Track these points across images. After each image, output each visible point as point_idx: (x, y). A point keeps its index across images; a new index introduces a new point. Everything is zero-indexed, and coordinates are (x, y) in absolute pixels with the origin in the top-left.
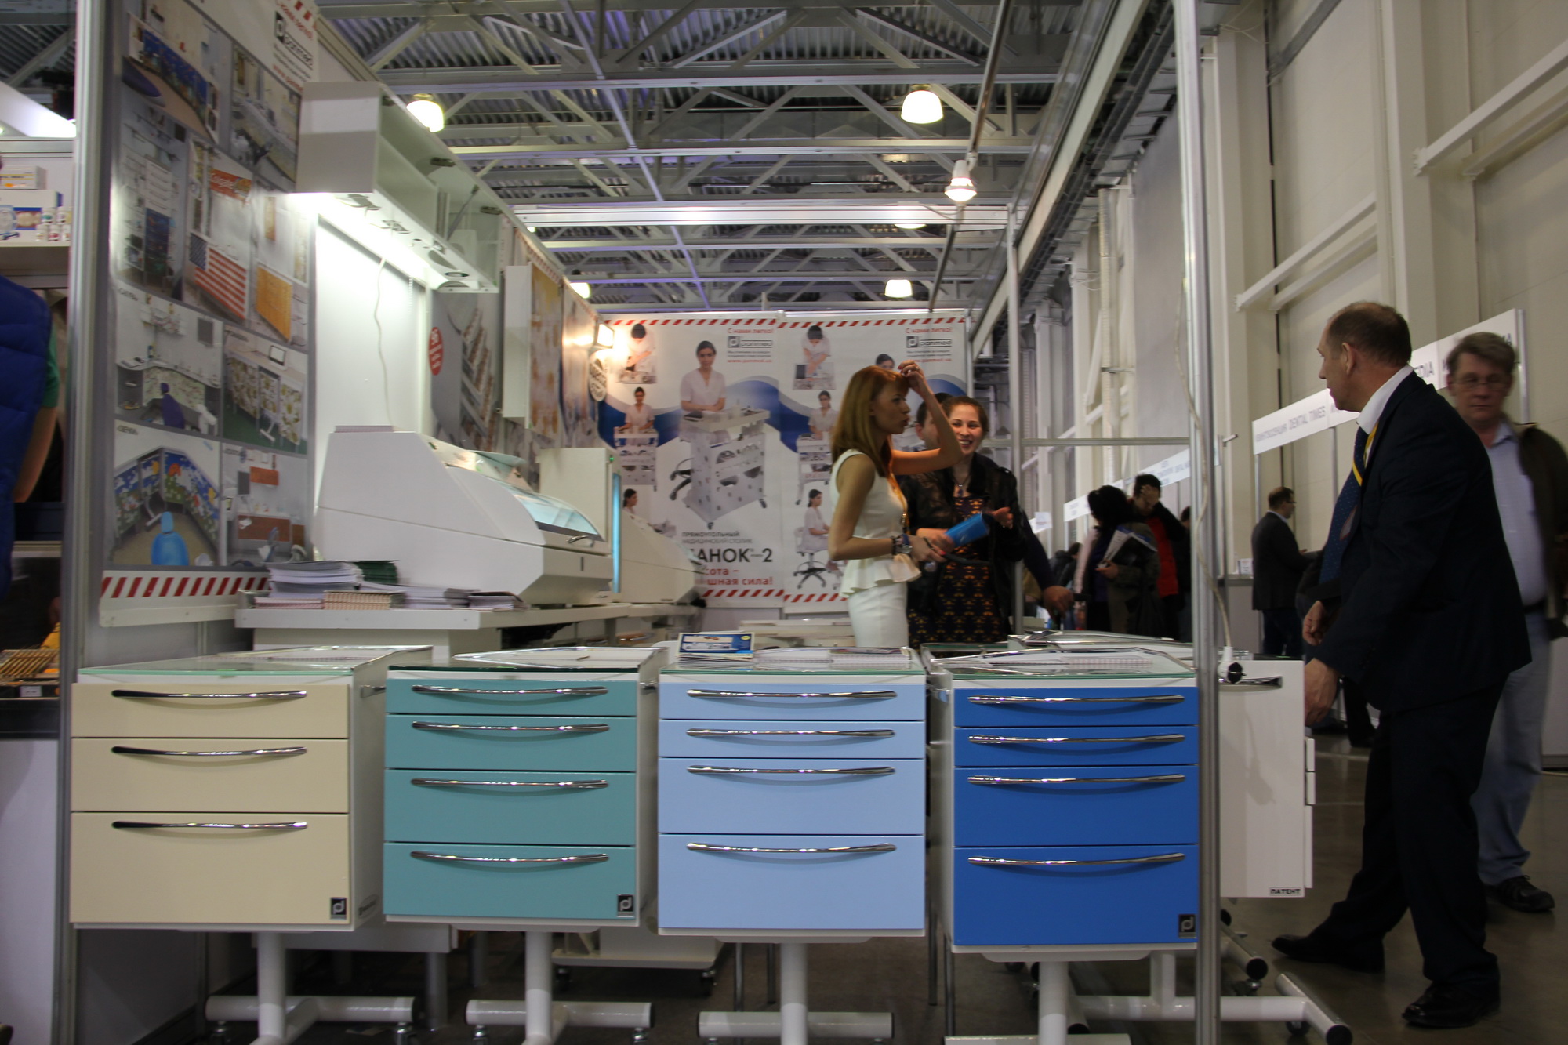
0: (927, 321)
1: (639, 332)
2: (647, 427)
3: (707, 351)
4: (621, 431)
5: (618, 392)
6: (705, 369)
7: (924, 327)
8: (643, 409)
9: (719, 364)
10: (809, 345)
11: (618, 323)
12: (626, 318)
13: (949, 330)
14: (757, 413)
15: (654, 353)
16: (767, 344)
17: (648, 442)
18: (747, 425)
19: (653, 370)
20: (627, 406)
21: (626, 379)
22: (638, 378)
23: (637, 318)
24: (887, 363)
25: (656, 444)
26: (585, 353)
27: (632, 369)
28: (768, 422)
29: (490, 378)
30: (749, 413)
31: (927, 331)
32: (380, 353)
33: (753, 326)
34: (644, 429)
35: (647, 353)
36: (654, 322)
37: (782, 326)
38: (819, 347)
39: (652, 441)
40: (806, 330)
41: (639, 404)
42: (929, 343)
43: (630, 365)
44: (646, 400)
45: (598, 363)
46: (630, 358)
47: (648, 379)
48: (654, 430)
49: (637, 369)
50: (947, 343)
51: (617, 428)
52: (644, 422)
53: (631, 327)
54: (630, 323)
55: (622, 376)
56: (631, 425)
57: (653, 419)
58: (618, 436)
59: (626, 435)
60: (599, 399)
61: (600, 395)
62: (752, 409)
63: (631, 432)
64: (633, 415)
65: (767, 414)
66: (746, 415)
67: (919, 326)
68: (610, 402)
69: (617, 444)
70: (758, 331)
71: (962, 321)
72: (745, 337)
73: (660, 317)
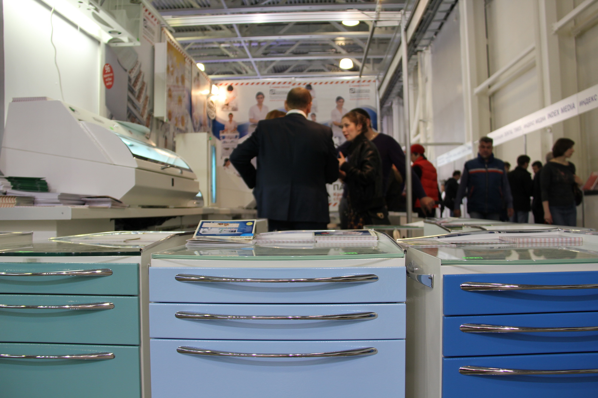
0: (359, 82)
1: (230, 88)
3: (260, 96)
4: (223, 132)
5: (221, 115)
6: (260, 104)
7: (357, 84)
8: (232, 122)
9: (266, 102)
11: (221, 85)
12: (225, 82)
13: (368, 85)
15: (237, 98)
17: (235, 137)
19: (237, 105)
20: (225, 121)
21: (225, 109)
22: (230, 109)
23: (229, 83)
24: (341, 100)
25: (238, 138)
26: (205, 98)
27: (227, 105)
29: (146, 98)
31: (359, 86)
32: (56, 63)
33: (281, 85)
34: (233, 131)
35: (234, 98)
36: (237, 84)
37: (294, 84)
39: (236, 137)
40: (305, 86)
41: (231, 120)
42: (360, 91)
43: (227, 103)
44: (234, 118)
45: (212, 102)
46: (226, 100)
47: (235, 109)
48: (237, 132)
49: (230, 105)
50: (368, 91)
51: (221, 131)
52: (233, 128)
53: (226, 87)
54: (226, 84)
55: (223, 108)
56: (227, 130)
57: (236, 126)
58: (221, 135)
59: (225, 134)
60: (213, 118)
61: (213, 116)
63: (227, 133)
64: (228, 125)
67: (356, 84)
68: (218, 120)
69: (221, 138)
70: (283, 87)
71: (374, 81)
72: (278, 90)
73: (240, 82)
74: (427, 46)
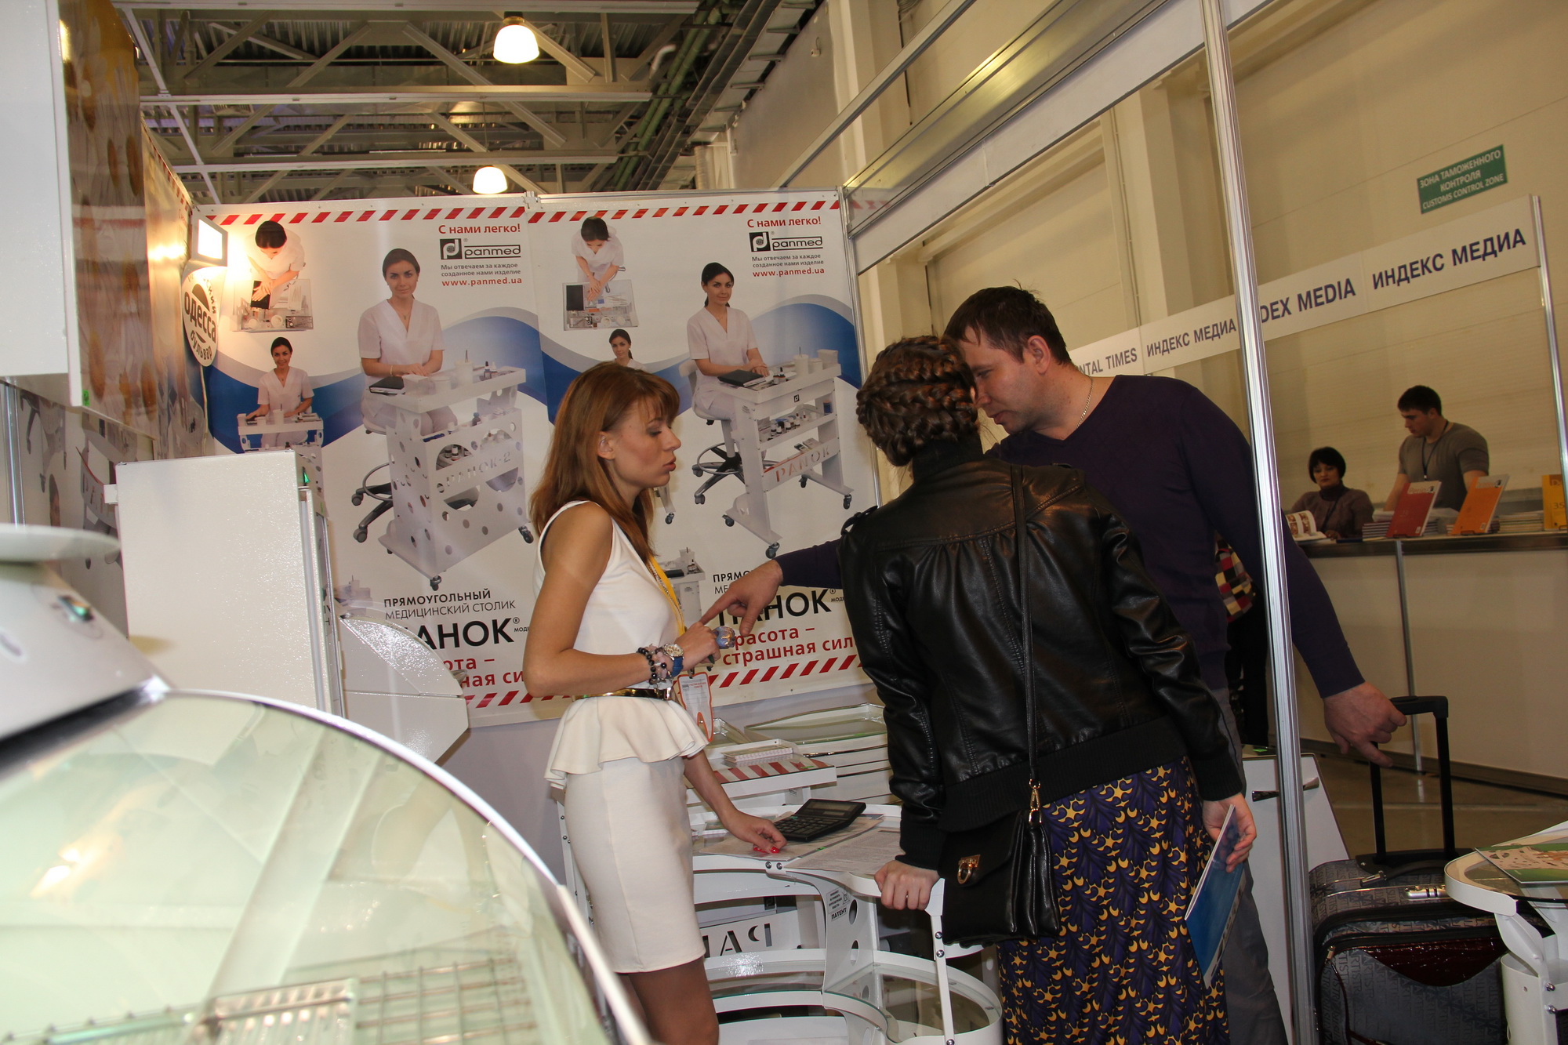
0: (781, 203)
1: (271, 236)
2: (301, 410)
3: (402, 266)
4: (251, 421)
5: (239, 349)
6: (402, 298)
7: (776, 214)
8: (290, 378)
9: (427, 289)
10: (586, 250)
11: (230, 220)
12: (245, 210)
13: (816, 221)
14: (503, 374)
15: (303, 274)
16: (514, 251)
17: (307, 437)
18: (487, 397)
19: (304, 306)
21: (252, 323)
22: (277, 321)
23: (267, 211)
24: (722, 278)
25: (319, 440)
26: (174, 274)
27: (264, 304)
28: (523, 388)
30: (488, 375)
31: (782, 220)
33: (483, 220)
34: (296, 414)
35: (291, 273)
36: (298, 218)
37: (537, 217)
38: (602, 254)
39: (311, 436)
40: (580, 224)
41: (282, 369)
43: (259, 296)
44: (294, 362)
45: (198, 291)
46: (257, 284)
47: (297, 322)
48: (314, 415)
49: (273, 303)
51: (242, 417)
52: (295, 402)
53: (255, 228)
54: (252, 220)
55: (245, 318)
56: (269, 408)
57: (309, 395)
58: (244, 430)
59: (261, 428)
60: (205, 363)
61: (206, 353)
62: (492, 368)
63: (270, 422)
64: (270, 388)
65: (520, 375)
66: (483, 378)
68: (222, 367)
69: (246, 447)
70: (493, 229)
71: (836, 206)
72: (471, 239)
73: (312, 208)
74: (722, 129)
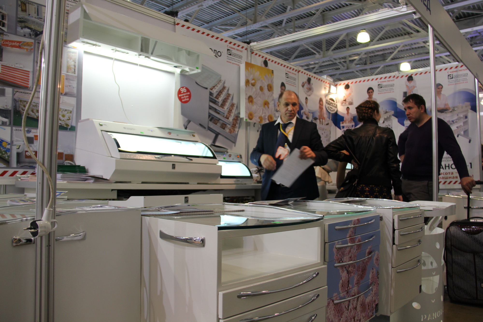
0: (456, 67)
1: (347, 87)
2: (351, 121)
3: (371, 91)
5: (341, 109)
6: (370, 97)
7: (455, 70)
8: (349, 114)
10: (408, 83)
11: (340, 84)
12: (342, 82)
14: (389, 112)
15: (352, 94)
16: (392, 85)
17: (351, 126)
18: (386, 117)
19: (352, 100)
20: (344, 114)
21: (343, 104)
22: (347, 103)
24: (440, 87)
27: (345, 100)
28: (393, 115)
30: (386, 112)
31: (457, 71)
33: (387, 79)
34: (350, 122)
35: (350, 94)
36: (352, 83)
37: (397, 77)
38: (412, 84)
40: (407, 78)
43: (344, 99)
44: (350, 111)
45: (331, 99)
46: (344, 97)
47: (351, 104)
48: (353, 122)
49: (347, 100)
51: (341, 122)
52: (350, 119)
53: (344, 86)
54: (344, 84)
55: (342, 103)
56: (346, 121)
57: (352, 118)
58: (341, 125)
59: (344, 124)
61: (333, 110)
62: (387, 111)
63: (346, 123)
64: (346, 117)
65: (393, 112)
66: (385, 113)
68: (338, 113)
69: (341, 128)
70: (389, 81)
72: (384, 84)
73: (354, 80)
